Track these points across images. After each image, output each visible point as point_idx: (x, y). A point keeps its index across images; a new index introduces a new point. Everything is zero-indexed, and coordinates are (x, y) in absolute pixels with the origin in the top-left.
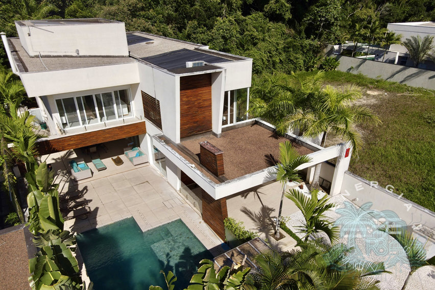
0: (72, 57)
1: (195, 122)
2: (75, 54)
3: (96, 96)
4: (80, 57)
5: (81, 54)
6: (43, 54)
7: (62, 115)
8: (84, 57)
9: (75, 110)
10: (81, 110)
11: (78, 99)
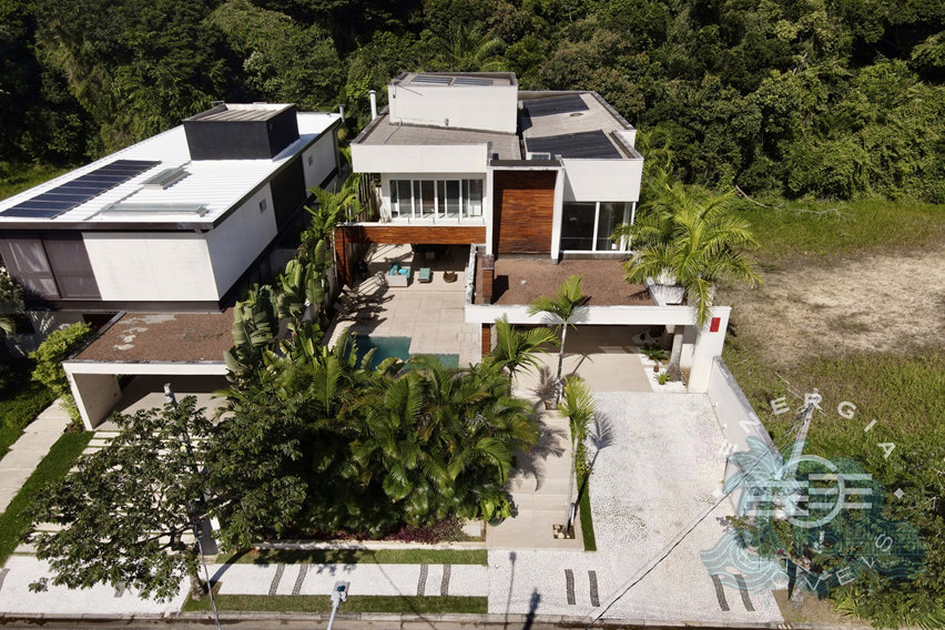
0: (439, 128)
1: (523, 236)
2: (443, 125)
3: (438, 182)
4: (449, 129)
5: (450, 125)
6: (405, 121)
7: (393, 200)
8: (454, 129)
9: (410, 198)
10: (417, 198)
11: (416, 183)
